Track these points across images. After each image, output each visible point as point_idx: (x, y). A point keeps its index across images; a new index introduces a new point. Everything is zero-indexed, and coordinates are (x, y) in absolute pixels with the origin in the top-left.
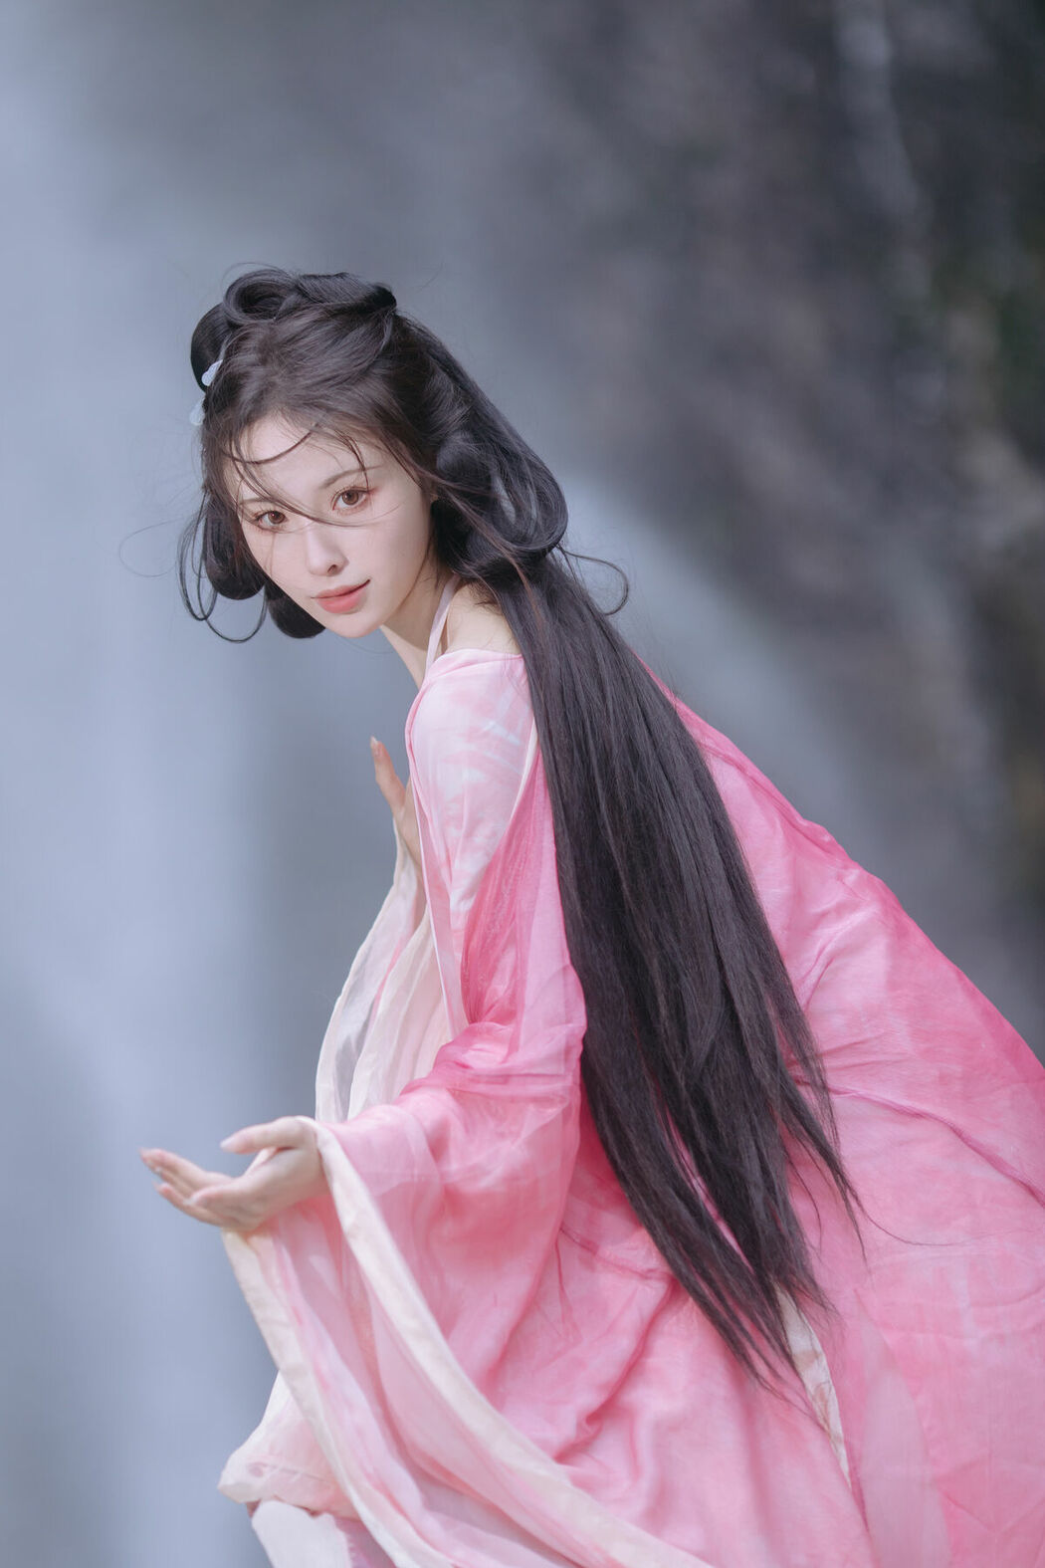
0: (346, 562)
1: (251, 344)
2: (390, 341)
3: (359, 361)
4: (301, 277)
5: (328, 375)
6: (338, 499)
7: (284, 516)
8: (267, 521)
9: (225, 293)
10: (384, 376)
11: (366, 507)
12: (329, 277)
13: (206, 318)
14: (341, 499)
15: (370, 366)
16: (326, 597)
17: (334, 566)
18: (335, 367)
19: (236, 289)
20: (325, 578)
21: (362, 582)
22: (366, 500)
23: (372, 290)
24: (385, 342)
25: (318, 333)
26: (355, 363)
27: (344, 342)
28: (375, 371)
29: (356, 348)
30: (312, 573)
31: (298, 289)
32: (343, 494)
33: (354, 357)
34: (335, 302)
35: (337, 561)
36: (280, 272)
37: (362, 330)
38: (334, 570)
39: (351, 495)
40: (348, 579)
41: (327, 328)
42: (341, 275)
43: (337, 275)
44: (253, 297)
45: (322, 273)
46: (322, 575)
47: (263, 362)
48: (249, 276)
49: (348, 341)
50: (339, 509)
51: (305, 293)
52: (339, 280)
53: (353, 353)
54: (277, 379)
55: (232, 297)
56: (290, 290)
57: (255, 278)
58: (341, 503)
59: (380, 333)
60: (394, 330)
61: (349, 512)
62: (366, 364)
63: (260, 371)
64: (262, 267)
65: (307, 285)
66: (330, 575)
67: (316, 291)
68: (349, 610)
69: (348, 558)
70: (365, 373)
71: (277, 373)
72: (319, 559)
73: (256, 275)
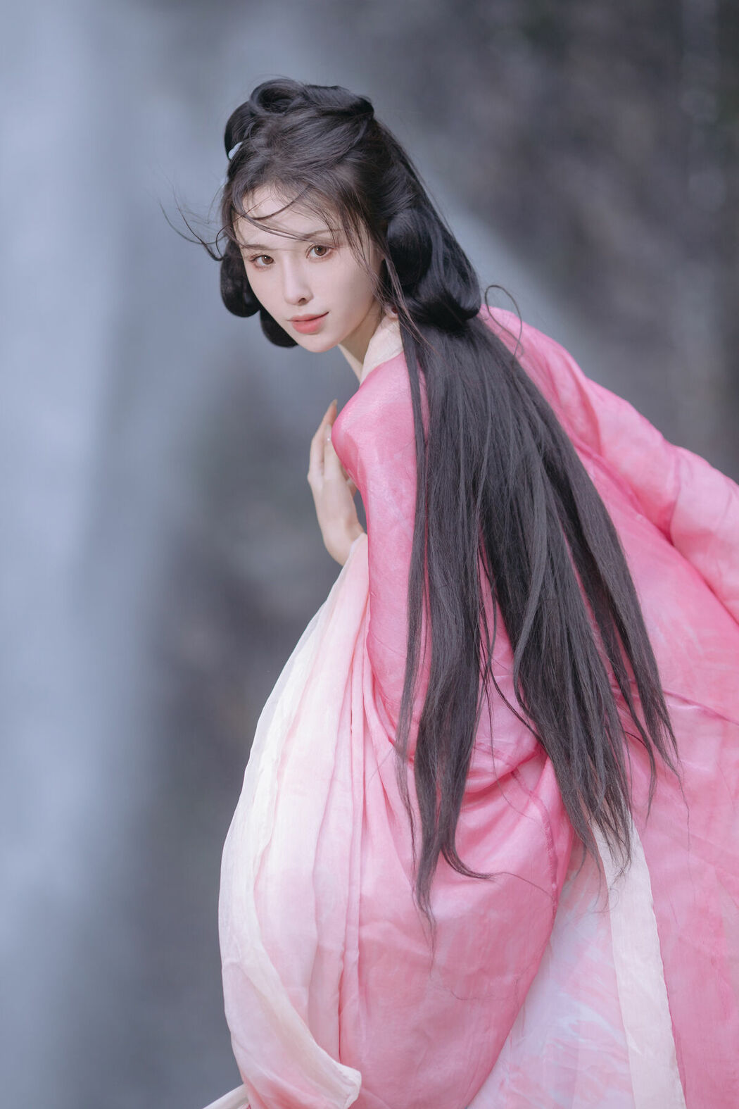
0: (312, 297)
1: (263, 131)
2: (362, 138)
3: (337, 151)
4: (306, 86)
5: (312, 160)
6: (311, 250)
7: (273, 260)
8: (260, 261)
9: (251, 93)
10: (354, 163)
11: (330, 258)
12: (326, 88)
13: (238, 110)
14: (313, 250)
15: (343, 155)
16: (297, 321)
17: (304, 299)
18: (318, 154)
19: (260, 91)
20: (296, 307)
21: (322, 312)
22: (330, 253)
23: (357, 100)
24: (358, 138)
25: (309, 127)
26: (334, 152)
27: (328, 135)
28: (348, 159)
29: (335, 141)
30: (288, 302)
31: (305, 95)
32: (315, 247)
33: (333, 147)
34: (327, 107)
35: (306, 295)
36: (292, 82)
37: (343, 128)
38: (303, 301)
39: (321, 250)
40: (311, 309)
41: (318, 124)
42: (335, 88)
43: (332, 88)
44: (271, 97)
45: (322, 85)
46: (295, 304)
47: (269, 145)
48: (270, 83)
49: (331, 135)
50: (311, 258)
51: (308, 97)
52: (333, 91)
53: (333, 144)
54: (277, 159)
55: (257, 96)
56: (298, 94)
57: (274, 84)
58: (313, 254)
59: (357, 131)
60: (367, 130)
61: (317, 260)
62: (341, 153)
63: (266, 151)
64: (280, 78)
65: (310, 92)
66: (301, 305)
67: (316, 97)
68: (315, 331)
69: (314, 294)
70: (340, 161)
71: (277, 153)
72: (293, 292)
73: (274, 83)
